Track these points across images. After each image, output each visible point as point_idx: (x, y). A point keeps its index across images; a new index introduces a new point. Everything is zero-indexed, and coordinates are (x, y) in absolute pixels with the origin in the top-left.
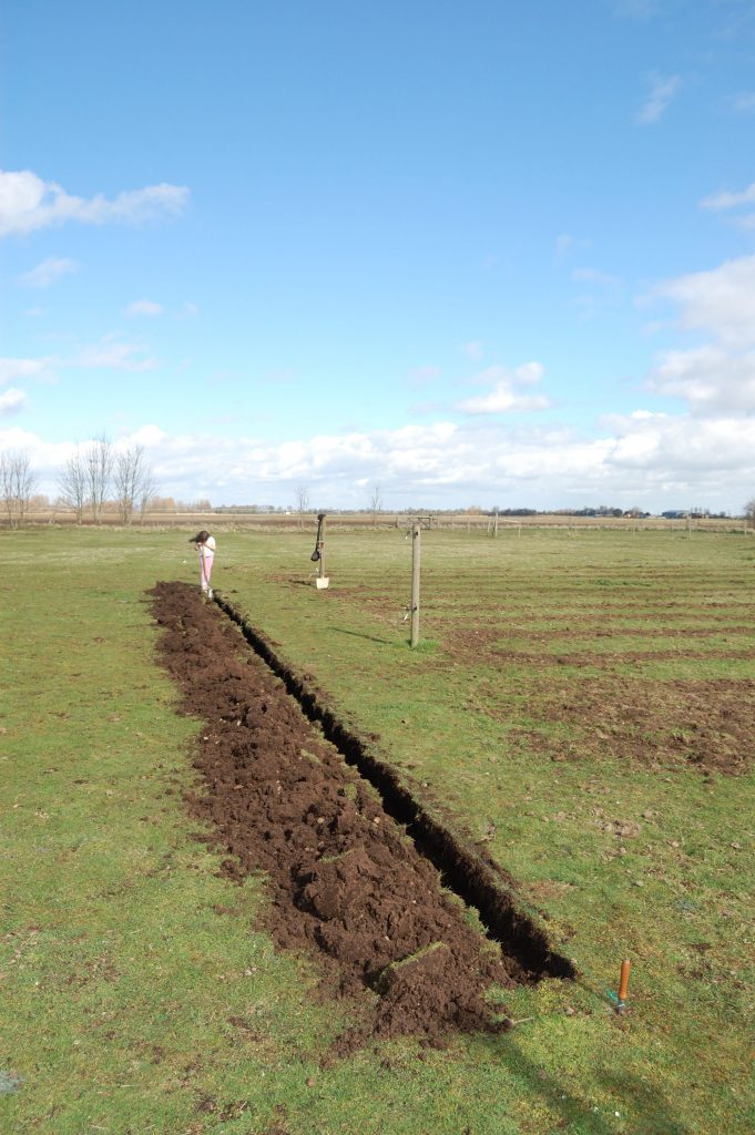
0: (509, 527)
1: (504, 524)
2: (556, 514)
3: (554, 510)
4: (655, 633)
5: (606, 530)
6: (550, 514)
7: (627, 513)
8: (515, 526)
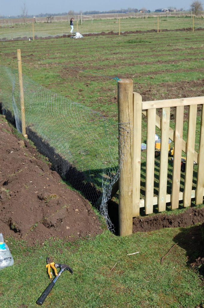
0: (88, 19)
1: (85, 18)
2: (108, 13)
3: (107, 11)
4: (153, 63)
5: (131, 19)
6: (106, 13)
7: (140, 11)
8: (90, 19)
